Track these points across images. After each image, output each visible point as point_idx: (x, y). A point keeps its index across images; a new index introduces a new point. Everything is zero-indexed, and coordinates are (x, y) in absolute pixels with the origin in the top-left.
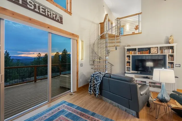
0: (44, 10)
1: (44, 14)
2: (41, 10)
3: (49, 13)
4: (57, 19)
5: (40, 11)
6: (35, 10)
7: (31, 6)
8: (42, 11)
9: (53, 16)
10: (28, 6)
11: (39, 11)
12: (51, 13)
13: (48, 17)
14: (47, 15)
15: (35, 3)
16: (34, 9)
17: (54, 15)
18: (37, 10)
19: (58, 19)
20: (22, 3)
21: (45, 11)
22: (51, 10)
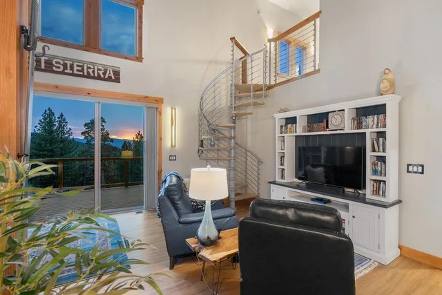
0: (80, 69)
1: (82, 73)
2: (76, 68)
3: (91, 71)
4: (106, 77)
5: (73, 71)
6: (66, 71)
7: (59, 68)
8: (77, 70)
9: (98, 73)
10: (54, 68)
11: (71, 72)
12: (94, 69)
13: (88, 76)
14: (86, 74)
15: (66, 62)
16: (64, 70)
17: (101, 70)
18: (68, 71)
19: (109, 77)
20: (45, 66)
21: (83, 69)
22: (94, 64)
